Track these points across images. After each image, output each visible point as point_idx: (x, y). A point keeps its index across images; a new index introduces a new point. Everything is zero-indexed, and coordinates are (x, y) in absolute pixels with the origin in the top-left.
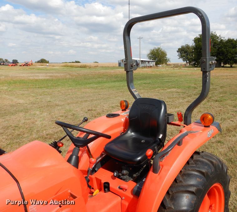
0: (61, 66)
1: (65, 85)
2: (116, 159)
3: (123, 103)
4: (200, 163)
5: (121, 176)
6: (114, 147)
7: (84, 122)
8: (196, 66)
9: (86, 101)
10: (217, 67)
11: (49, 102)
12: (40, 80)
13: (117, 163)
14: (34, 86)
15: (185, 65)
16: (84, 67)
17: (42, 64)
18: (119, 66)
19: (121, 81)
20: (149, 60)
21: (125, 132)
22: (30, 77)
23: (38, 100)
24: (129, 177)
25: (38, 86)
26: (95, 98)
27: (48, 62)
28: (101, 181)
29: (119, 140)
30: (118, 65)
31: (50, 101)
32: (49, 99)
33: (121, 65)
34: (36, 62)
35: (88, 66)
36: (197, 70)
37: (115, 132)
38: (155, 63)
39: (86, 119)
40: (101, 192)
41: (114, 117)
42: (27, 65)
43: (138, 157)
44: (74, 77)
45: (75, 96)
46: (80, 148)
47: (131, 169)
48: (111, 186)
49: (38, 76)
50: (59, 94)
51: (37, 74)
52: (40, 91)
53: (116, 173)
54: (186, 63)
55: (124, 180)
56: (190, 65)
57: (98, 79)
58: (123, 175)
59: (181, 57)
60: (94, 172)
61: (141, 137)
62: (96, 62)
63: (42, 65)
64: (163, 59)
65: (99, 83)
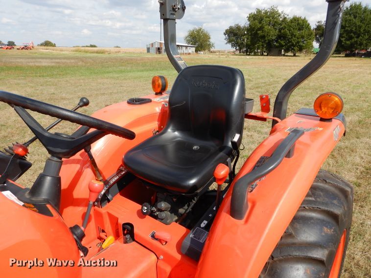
0: (72, 51)
1: (75, 74)
2: (147, 181)
3: (158, 81)
4: (321, 194)
5: (156, 212)
6: (142, 158)
7: (81, 106)
8: (248, 53)
9: (104, 94)
10: (275, 56)
11: (52, 94)
12: (43, 67)
13: (147, 187)
14: (34, 75)
15: (234, 52)
16: (103, 52)
17: (46, 47)
18: (148, 52)
19: (151, 70)
20: (186, 45)
21: (161, 130)
22: (29, 62)
23: (38, 91)
24: (171, 213)
25: (39, 75)
26: (115, 91)
27: (54, 45)
28: (117, 219)
29: (151, 144)
30: (146, 51)
31: (54, 94)
32: (53, 91)
33: (150, 51)
34: (38, 45)
35: (107, 51)
36: (250, 59)
37: (145, 130)
38: (194, 48)
39: (85, 100)
40: (117, 241)
41: (140, 104)
42: (26, 48)
43: (191, 178)
44: (89, 64)
45: (88, 88)
46: (63, 159)
47: (174, 200)
48: (136, 230)
49: (40, 62)
50: (66, 84)
51: (40, 60)
52: (42, 80)
53: (146, 208)
54: (235, 50)
55: (161, 220)
56: (240, 52)
57: (119, 67)
58: (160, 210)
59: (230, 41)
60: (107, 201)
61: (192, 140)
62: (117, 47)
63: (47, 49)
64: (205, 43)
65: (121, 72)
